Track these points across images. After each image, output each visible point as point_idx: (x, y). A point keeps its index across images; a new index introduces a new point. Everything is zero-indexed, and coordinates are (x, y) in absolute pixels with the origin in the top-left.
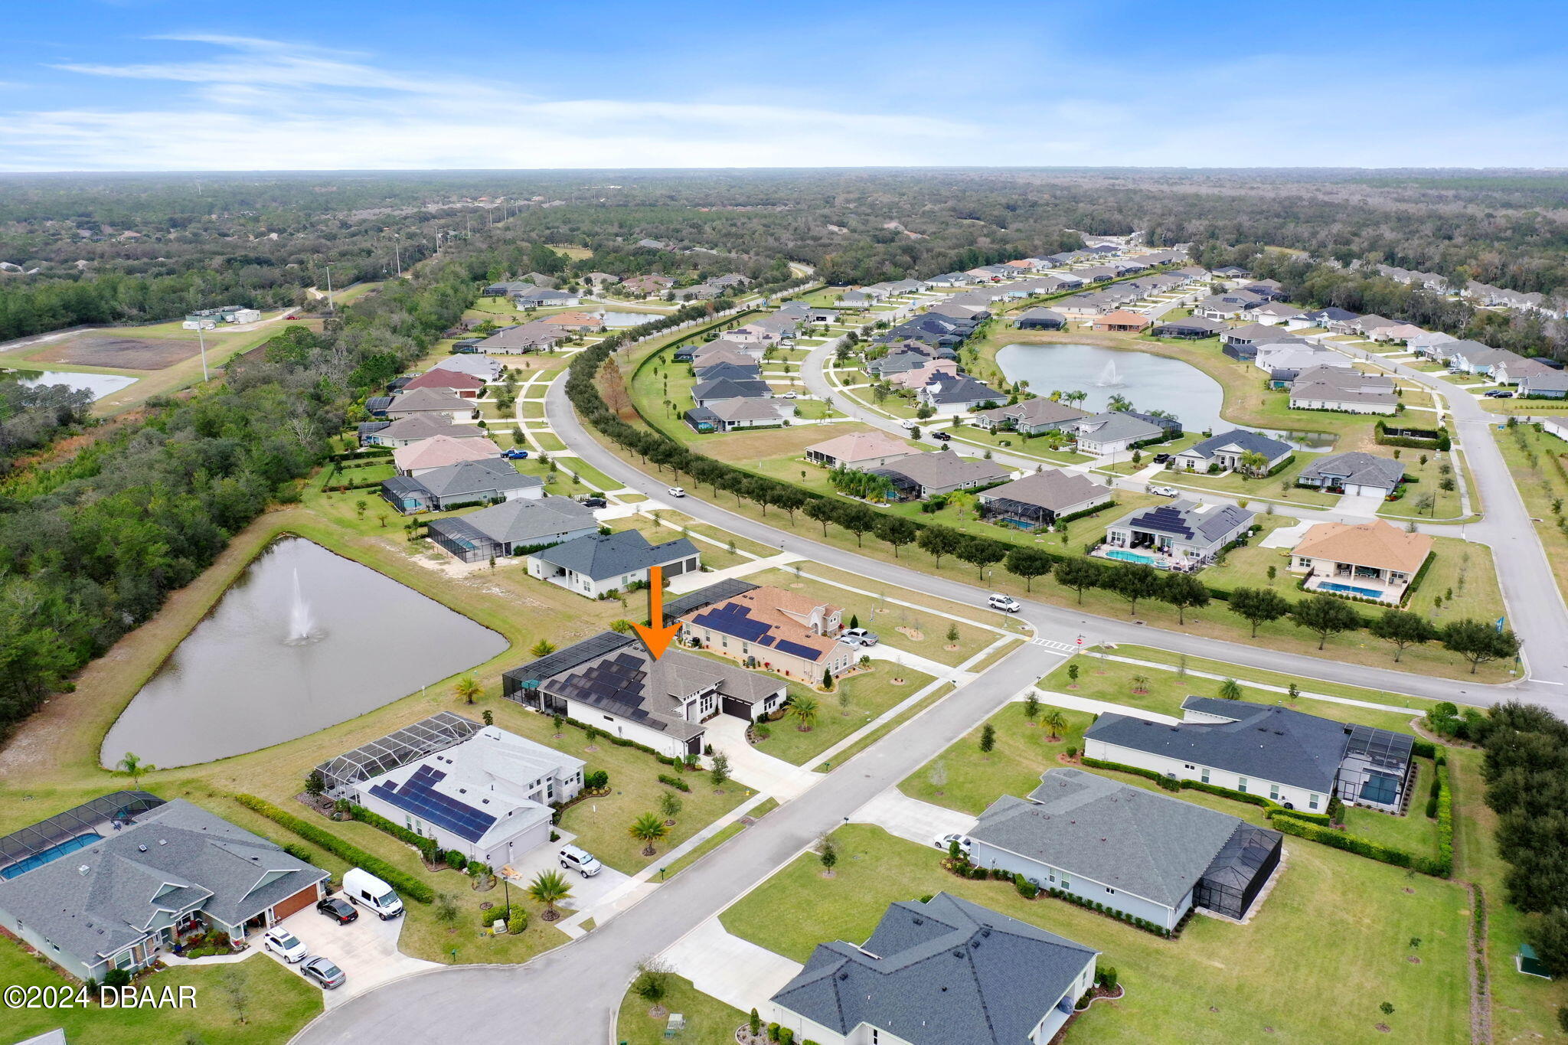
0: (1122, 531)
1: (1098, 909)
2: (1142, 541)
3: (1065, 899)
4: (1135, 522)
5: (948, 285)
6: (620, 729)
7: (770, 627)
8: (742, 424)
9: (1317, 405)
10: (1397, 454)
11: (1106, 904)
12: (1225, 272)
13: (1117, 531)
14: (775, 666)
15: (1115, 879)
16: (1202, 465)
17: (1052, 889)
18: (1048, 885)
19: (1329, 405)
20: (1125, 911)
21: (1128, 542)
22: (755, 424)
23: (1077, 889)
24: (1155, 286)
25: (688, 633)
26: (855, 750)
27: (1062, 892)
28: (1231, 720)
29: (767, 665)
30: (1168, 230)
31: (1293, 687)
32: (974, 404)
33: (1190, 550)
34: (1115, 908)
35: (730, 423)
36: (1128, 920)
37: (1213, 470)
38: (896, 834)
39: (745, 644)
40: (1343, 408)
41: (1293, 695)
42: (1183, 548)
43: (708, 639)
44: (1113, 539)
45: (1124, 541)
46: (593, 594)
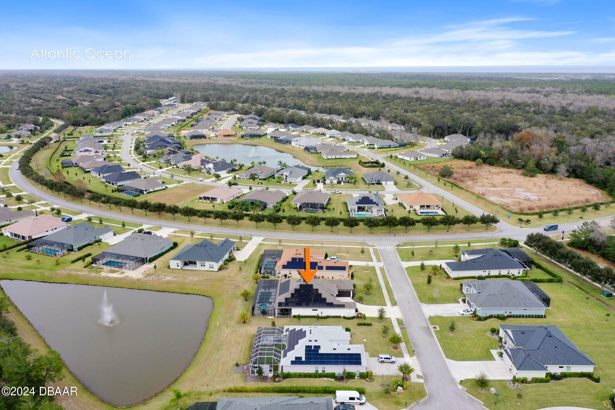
0: (354, 207)
1: (523, 316)
2: (360, 209)
3: (512, 317)
4: (357, 203)
5: (132, 123)
6: (322, 313)
7: (317, 263)
8: (150, 191)
9: (334, 157)
10: (380, 170)
11: (525, 314)
12: (230, 112)
13: (352, 207)
14: (326, 276)
15: (526, 306)
16: (335, 182)
17: (508, 315)
18: (506, 315)
19: (337, 157)
20: (531, 314)
21: (356, 210)
22: (155, 190)
23: (515, 313)
24: (216, 119)
25: (279, 273)
26: (391, 296)
27: (511, 315)
28: (482, 255)
29: (323, 277)
30: (188, 97)
31: (469, 243)
32: (228, 170)
33: (379, 209)
34: (528, 314)
35: (146, 191)
36: (532, 317)
37: (339, 182)
38: (446, 316)
39: (298, 271)
40: (342, 157)
41: (469, 245)
42: (376, 209)
43: (290, 274)
44: (351, 210)
45: (355, 210)
46: (216, 268)
